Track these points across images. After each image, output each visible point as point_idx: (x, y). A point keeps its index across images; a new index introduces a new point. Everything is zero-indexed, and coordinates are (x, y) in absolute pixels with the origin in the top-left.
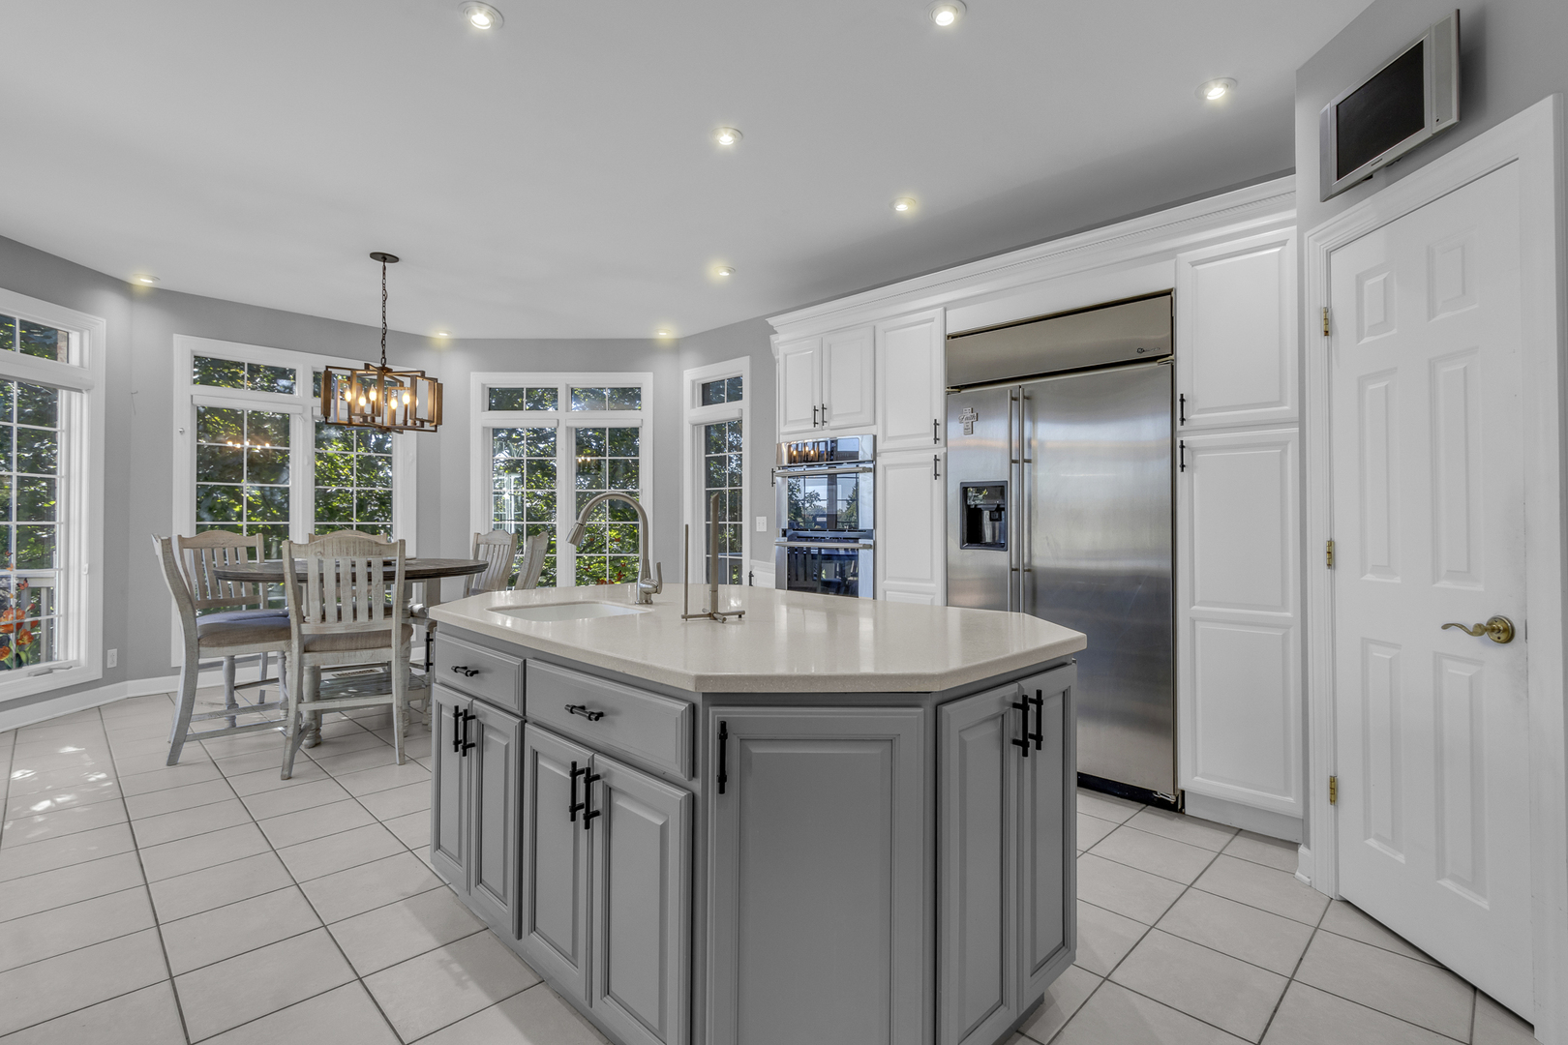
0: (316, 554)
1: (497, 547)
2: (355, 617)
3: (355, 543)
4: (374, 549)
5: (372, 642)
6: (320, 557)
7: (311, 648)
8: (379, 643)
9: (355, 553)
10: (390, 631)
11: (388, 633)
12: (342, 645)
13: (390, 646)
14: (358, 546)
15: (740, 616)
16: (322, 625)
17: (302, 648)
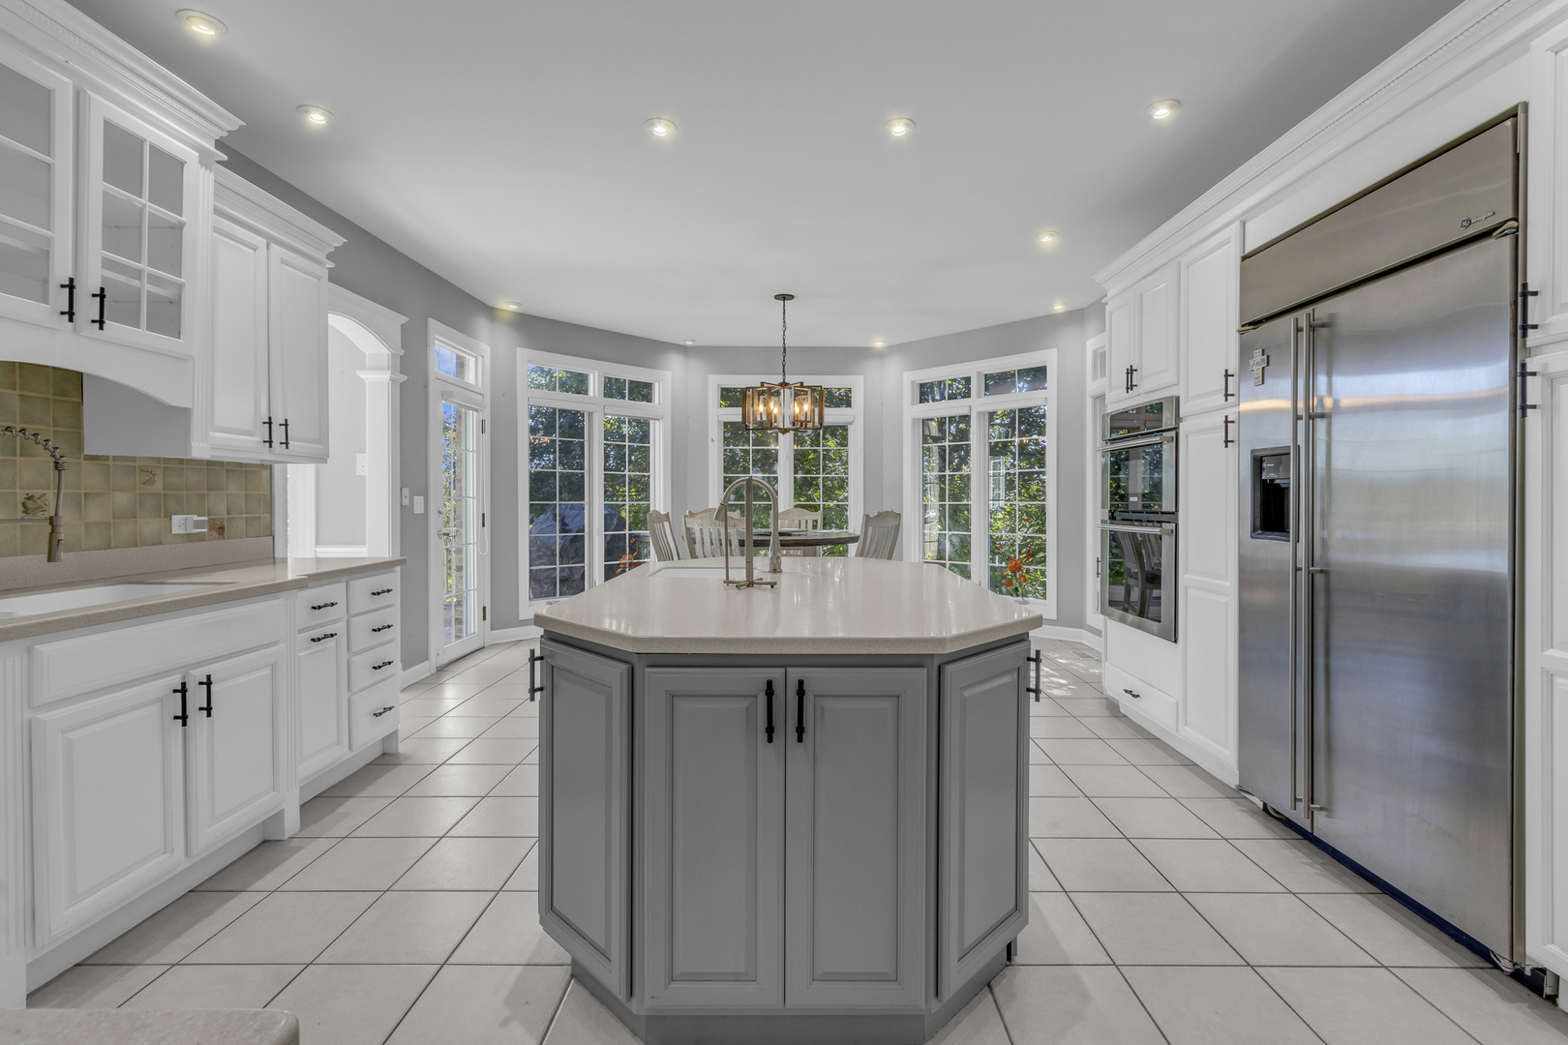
15: (772, 587)
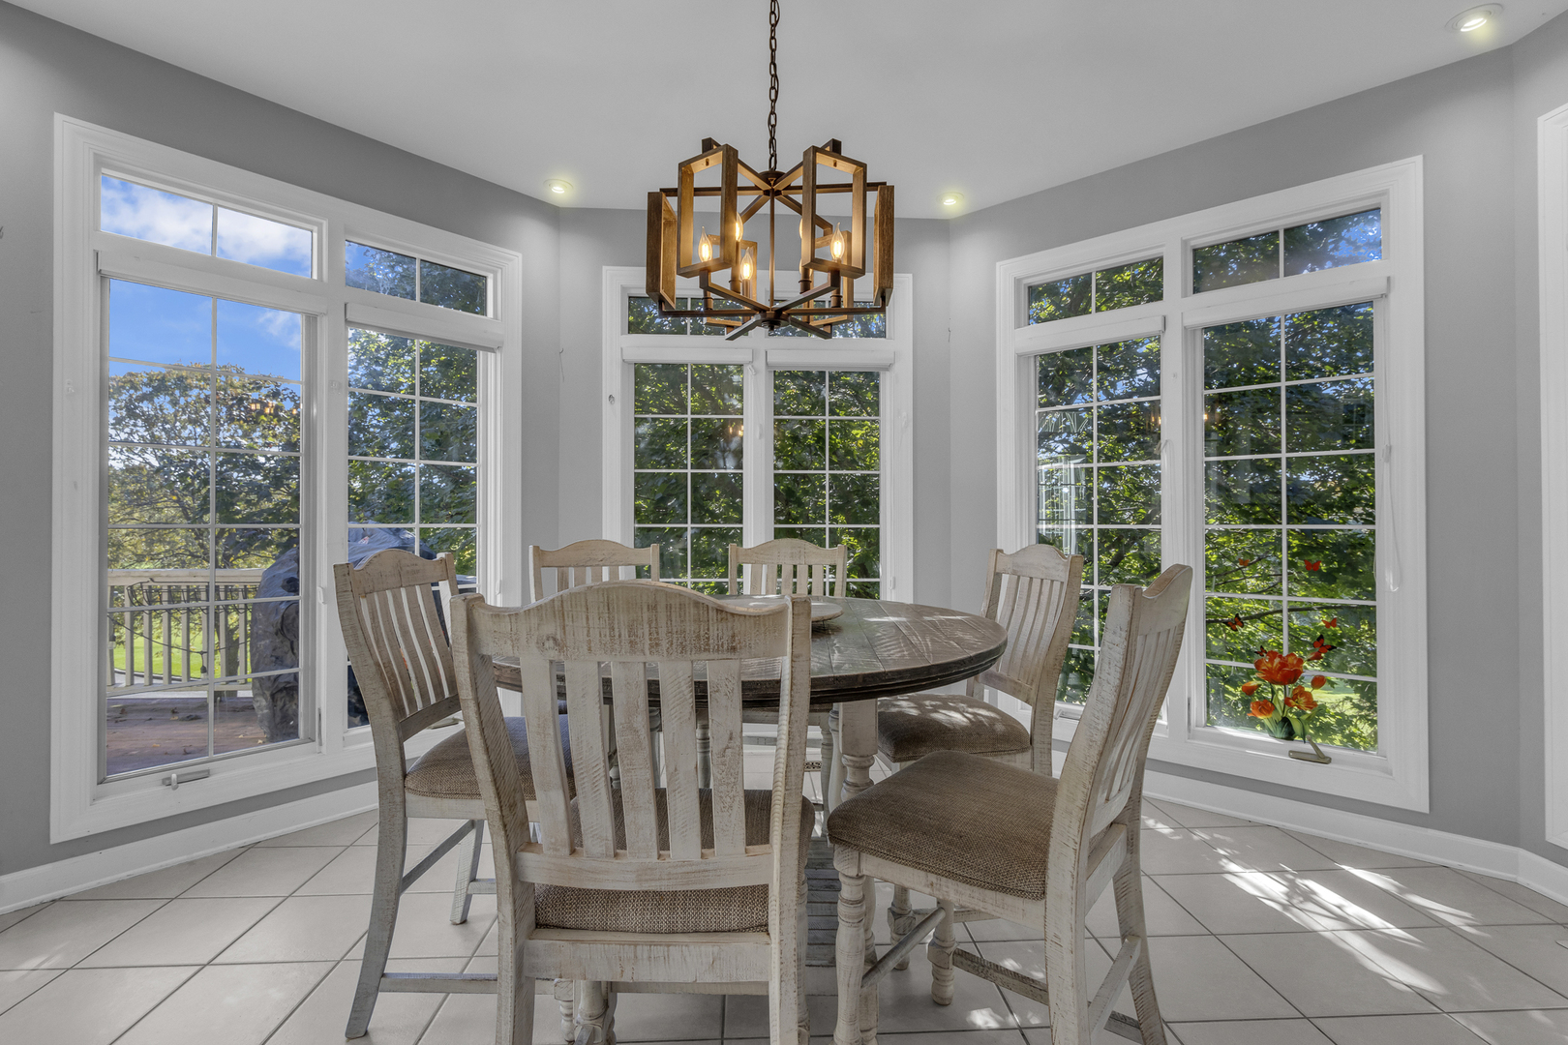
0: (541, 645)
1: (1036, 583)
2: (664, 844)
3: (653, 608)
4: (713, 632)
5: (712, 915)
6: (553, 654)
7: (552, 917)
8: (733, 919)
9: (655, 645)
10: (765, 888)
11: (759, 894)
12: (632, 917)
13: (763, 927)
14: (663, 621)
16: (572, 862)
17: (529, 919)
